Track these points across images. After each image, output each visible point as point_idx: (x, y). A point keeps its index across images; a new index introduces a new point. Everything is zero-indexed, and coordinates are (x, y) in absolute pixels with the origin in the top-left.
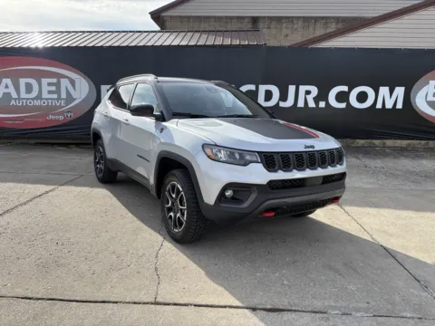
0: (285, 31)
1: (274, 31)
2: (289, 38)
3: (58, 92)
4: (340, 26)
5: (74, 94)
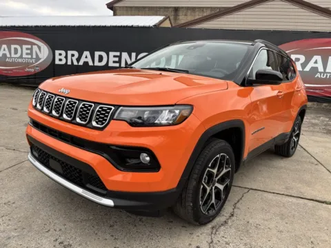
5: (40, 56)
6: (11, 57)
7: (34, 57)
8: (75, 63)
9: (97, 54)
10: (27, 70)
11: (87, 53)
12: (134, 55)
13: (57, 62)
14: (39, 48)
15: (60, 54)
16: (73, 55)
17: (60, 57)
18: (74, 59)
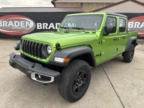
0: (91, 7)
1: (87, 7)
2: (92, 9)
3: (25, 25)
4: (107, 5)
5: (30, 26)
6: (14, 27)
7: (27, 26)
9: (57, 24)
10: (23, 32)
11: (52, 24)
13: (38, 28)
14: (29, 22)
15: (39, 25)
16: (45, 25)
17: (39, 26)
18: (46, 27)
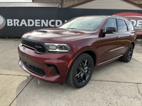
8: (18, 25)
9: (29, 21)
11: (23, 20)
12: (47, 21)
13: (8, 25)
15: (10, 21)
16: (16, 21)
18: (17, 23)
